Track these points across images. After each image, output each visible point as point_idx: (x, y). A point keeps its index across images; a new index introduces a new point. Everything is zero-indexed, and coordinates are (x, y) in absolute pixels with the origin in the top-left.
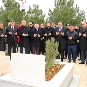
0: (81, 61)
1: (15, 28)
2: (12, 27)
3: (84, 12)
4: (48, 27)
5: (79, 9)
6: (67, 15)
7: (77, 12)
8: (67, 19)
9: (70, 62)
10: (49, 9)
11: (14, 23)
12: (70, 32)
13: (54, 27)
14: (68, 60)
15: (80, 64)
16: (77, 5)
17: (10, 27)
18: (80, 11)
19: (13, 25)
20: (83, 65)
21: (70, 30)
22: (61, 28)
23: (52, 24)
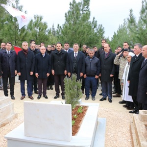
0: (102, 97)
1: (11, 52)
2: (7, 51)
3: (102, 28)
4: (58, 50)
5: (97, 23)
6: (84, 34)
7: (95, 27)
8: (83, 39)
9: (88, 99)
10: (58, 25)
11: (11, 45)
12: (89, 58)
13: (68, 50)
14: (86, 96)
15: (101, 100)
16: (94, 18)
17: (6, 52)
18: (98, 26)
19: (9, 48)
20: (104, 101)
21: (89, 54)
22: (77, 52)
23: (65, 46)
